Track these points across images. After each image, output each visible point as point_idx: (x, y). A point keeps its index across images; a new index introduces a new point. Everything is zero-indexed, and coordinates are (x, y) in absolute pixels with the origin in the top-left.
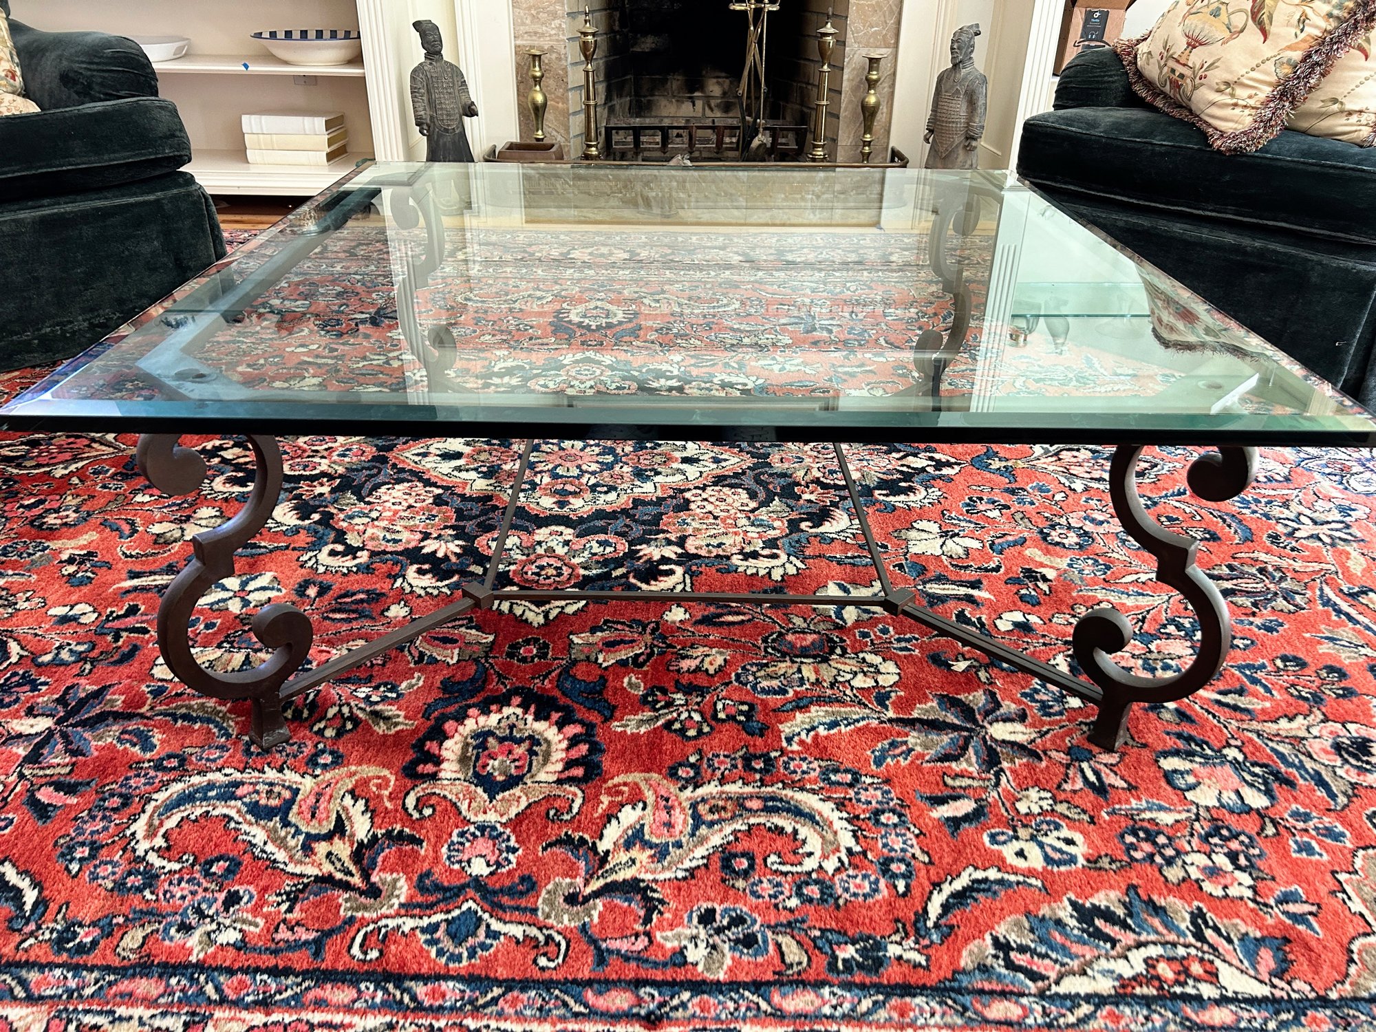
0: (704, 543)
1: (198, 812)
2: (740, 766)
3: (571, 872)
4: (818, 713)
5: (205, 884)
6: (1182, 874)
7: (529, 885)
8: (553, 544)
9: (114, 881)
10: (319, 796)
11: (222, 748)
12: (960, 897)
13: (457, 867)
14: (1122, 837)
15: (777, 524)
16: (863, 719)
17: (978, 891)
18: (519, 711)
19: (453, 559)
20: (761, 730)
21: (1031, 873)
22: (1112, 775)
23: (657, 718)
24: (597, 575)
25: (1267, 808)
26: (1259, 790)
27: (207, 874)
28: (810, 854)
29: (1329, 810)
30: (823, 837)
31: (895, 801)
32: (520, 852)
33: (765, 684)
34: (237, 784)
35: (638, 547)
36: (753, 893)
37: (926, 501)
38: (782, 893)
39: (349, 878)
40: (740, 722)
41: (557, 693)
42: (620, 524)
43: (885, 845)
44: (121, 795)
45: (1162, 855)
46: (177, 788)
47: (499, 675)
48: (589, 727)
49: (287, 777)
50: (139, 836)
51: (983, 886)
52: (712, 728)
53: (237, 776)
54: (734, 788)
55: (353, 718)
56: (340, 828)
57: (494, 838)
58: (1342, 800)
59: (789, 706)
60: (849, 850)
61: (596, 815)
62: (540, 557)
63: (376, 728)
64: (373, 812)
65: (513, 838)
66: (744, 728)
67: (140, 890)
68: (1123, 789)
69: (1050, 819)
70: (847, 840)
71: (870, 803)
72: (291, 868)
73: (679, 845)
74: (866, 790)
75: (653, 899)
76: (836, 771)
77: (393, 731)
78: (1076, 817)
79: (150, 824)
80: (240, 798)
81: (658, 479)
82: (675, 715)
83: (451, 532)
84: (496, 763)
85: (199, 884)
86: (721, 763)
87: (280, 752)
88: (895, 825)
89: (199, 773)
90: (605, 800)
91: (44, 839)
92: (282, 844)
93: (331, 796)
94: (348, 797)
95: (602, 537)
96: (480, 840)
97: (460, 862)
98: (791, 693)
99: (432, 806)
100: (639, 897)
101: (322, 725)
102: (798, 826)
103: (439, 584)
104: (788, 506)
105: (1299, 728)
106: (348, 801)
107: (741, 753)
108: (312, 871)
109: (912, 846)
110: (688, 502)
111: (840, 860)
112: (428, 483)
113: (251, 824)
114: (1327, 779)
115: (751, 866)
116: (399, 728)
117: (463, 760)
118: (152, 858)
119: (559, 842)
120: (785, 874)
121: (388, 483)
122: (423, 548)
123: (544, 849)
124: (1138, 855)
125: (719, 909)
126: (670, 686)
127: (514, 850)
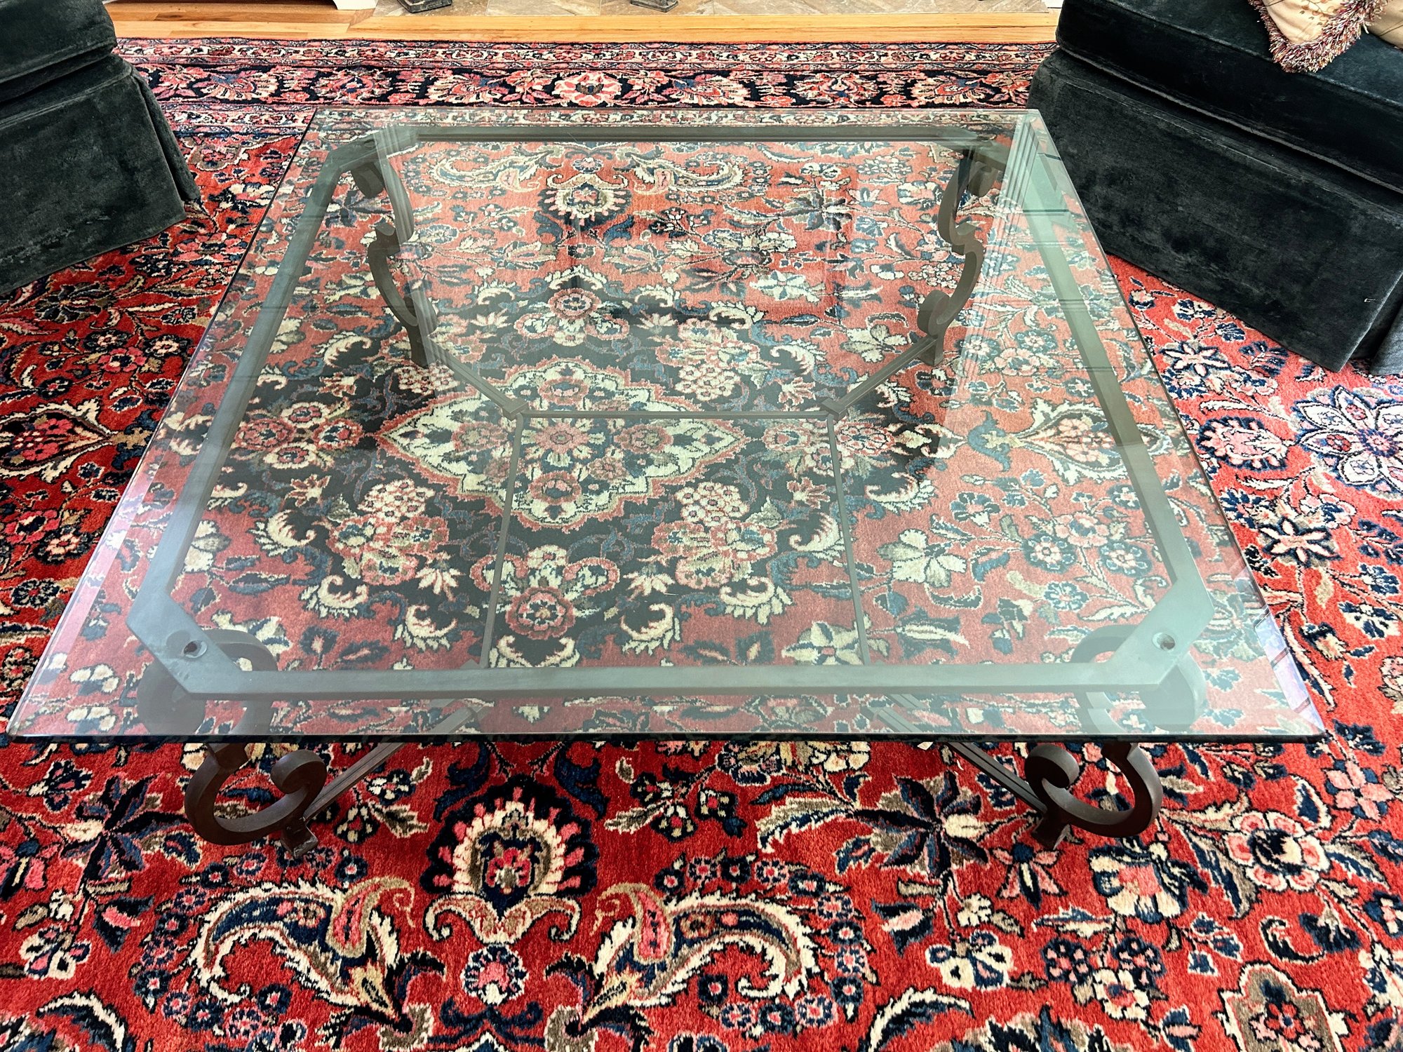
0: (693, 570)
1: (247, 934)
2: (719, 874)
3: (570, 1000)
4: (792, 805)
5: (264, 1018)
6: (1090, 994)
7: (535, 1013)
8: (546, 573)
9: (186, 1016)
10: (350, 913)
11: (257, 857)
12: (898, 1021)
13: (474, 994)
14: (1045, 952)
15: (767, 538)
16: (832, 812)
17: (915, 1015)
18: (520, 807)
19: (450, 597)
20: (739, 827)
21: (962, 994)
22: (1047, 879)
23: (646, 815)
24: (589, 617)
25: (1177, 917)
26: (1174, 895)
27: (265, 1007)
28: (775, 977)
29: (1230, 918)
30: (787, 957)
31: (854, 913)
32: (527, 976)
33: (746, 768)
34: (277, 901)
35: (630, 576)
36: (725, 1021)
37: (916, 501)
38: (749, 1020)
39: (382, 1009)
40: (721, 818)
41: (554, 783)
42: (612, 538)
43: (840, 964)
44: (178, 917)
45: (1076, 971)
46: (225, 906)
47: (501, 761)
48: (585, 825)
49: (319, 893)
50: (201, 963)
51: (920, 1010)
52: (695, 828)
53: (276, 890)
54: (712, 900)
55: (371, 820)
56: (371, 954)
57: (504, 962)
58: (1245, 905)
59: (766, 797)
60: (809, 971)
61: (592, 934)
62: (534, 592)
63: (393, 831)
64: (398, 931)
65: (521, 962)
66: (724, 828)
67: (209, 1025)
68: (1055, 895)
69: (986, 933)
70: (808, 960)
71: (830, 915)
72: (334, 998)
73: (663, 967)
74: (829, 900)
75: (640, 1027)
76: (804, 877)
77: (408, 835)
78: (1009, 929)
79: (207, 950)
80: (281, 918)
81: (651, 471)
82: (662, 810)
83: (445, 556)
84: (503, 873)
85: (258, 1018)
86: (703, 870)
87: (311, 861)
88: (851, 941)
89: (241, 890)
90: (600, 915)
91: (119, 969)
92: (323, 972)
93: (361, 914)
94: (375, 914)
95: (594, 561)
96: (493, 965)
97: (476, 989)
98: (769, 780)
99: (449, 925)
100: (628, 1027)
101: (344, 827)
102: (767, 945)
103: (439, 633)
104: (780, 511)
105: (1224, 820)
106: (376, 919)
107: (720, 858)
108: (351, 1001)
109: (863, 965)
110: (680, 506)
111: (801, 984)
112: (420, 481)
113: (294, 949)
114: (1236, 881)
115: (724, 991)
116: (414, 831)
117: (473, 870)
118: (214, 988)
119: (560, 966)
120: (753, 1000)
121: (377, 482)
122: (419, 580)
123: (548, 973)
124: (1056, 972)
125: (695, 1038)
126: (658, 772)
127: (522, 975)
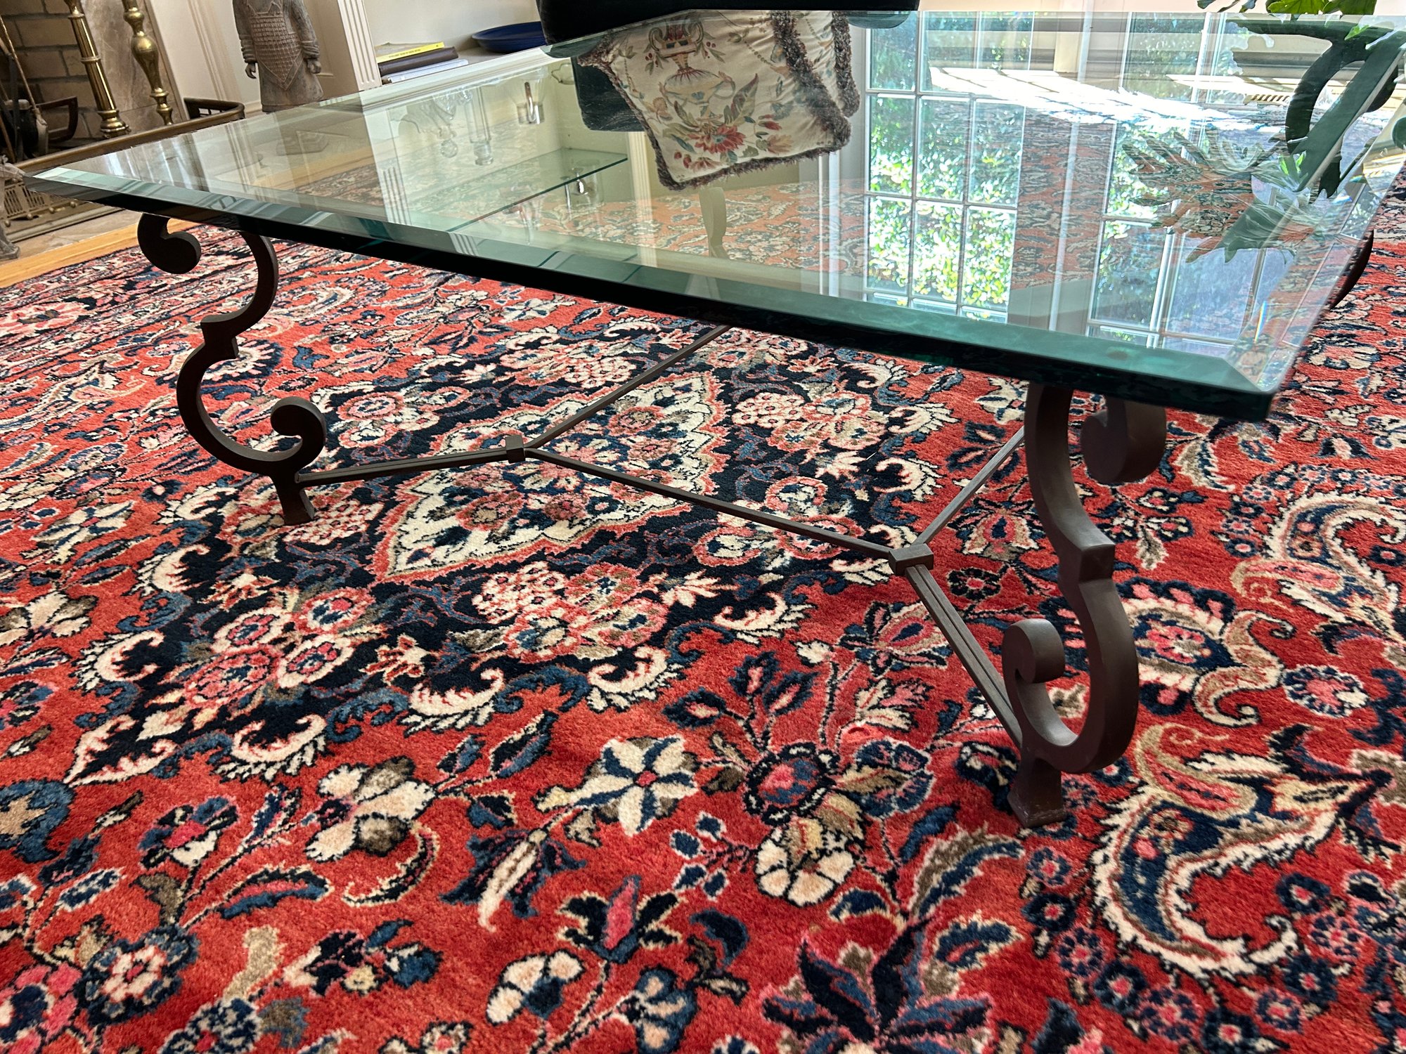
0: (849, 439)
1: (1175, 899)
2: (1247, 519)
4: (1183, 464)
7: (1387, 674)
9: (1305, 1002)
13: (1348, 712)
15: (846, 396)
16: (1204, 448)
19: (730, 587)
20: (1196, 495)
23: (1149, 541)
24: (853, 509)
27: (1314, 907)
28: (1384, 521)
30: (1363, 509)
31: (1324, 467)
32: (1335, 667)
34: (1129, 856)
35: (821, 473)
39: (1348, 793)
40: (1178, 502)
42: (754, 471)
43: (1379, 488)
44: (1107, 976)
48: (1140, 581)
50: (1210, 964)
52: (1182, 519)
54: (1278, 531)
56: (1257, 783)
57: (1310, 678)
60: (1382, 503)
61: (1291, 611)
64: (1230, 751)
65: (1313, 666)
66: (1191, 503)
67: (1328, 978)
70: (1370, 500)
71: (1321, 478)
72: (1318, 832)
73: (1351, 579)
74: (1303, 475)
76: (1271, 480)
77: (1083, 705)
79: (1187, 952)
80: (1163, 856)
81: (686, 427)
82: (1148, 530)
83: (660, 576)
84: (1179, 649)
85: (1331, 920)
86: (1238, 526)
88: (1354, 476)
89: (1092, 887)
90: (1267, 600)
93: (1189, 777)
94: (1195, 765)
96: (1310, 687)
97: (1341, 708)
99: (1240, 707)
102: (1345, 516)
103: (780, 609)
104: (819, 382)
106: (1203, 766)
107: (1228, 514)
108: (1326, 819)
110: (753, 425)
112: (510, 567)
113: (1221, 854)
117: (1165, 668)
119: (1328, 641)
121: (467, 598)
122: (678, 604)
123: (1335, 652)
127: (1331, 671)
